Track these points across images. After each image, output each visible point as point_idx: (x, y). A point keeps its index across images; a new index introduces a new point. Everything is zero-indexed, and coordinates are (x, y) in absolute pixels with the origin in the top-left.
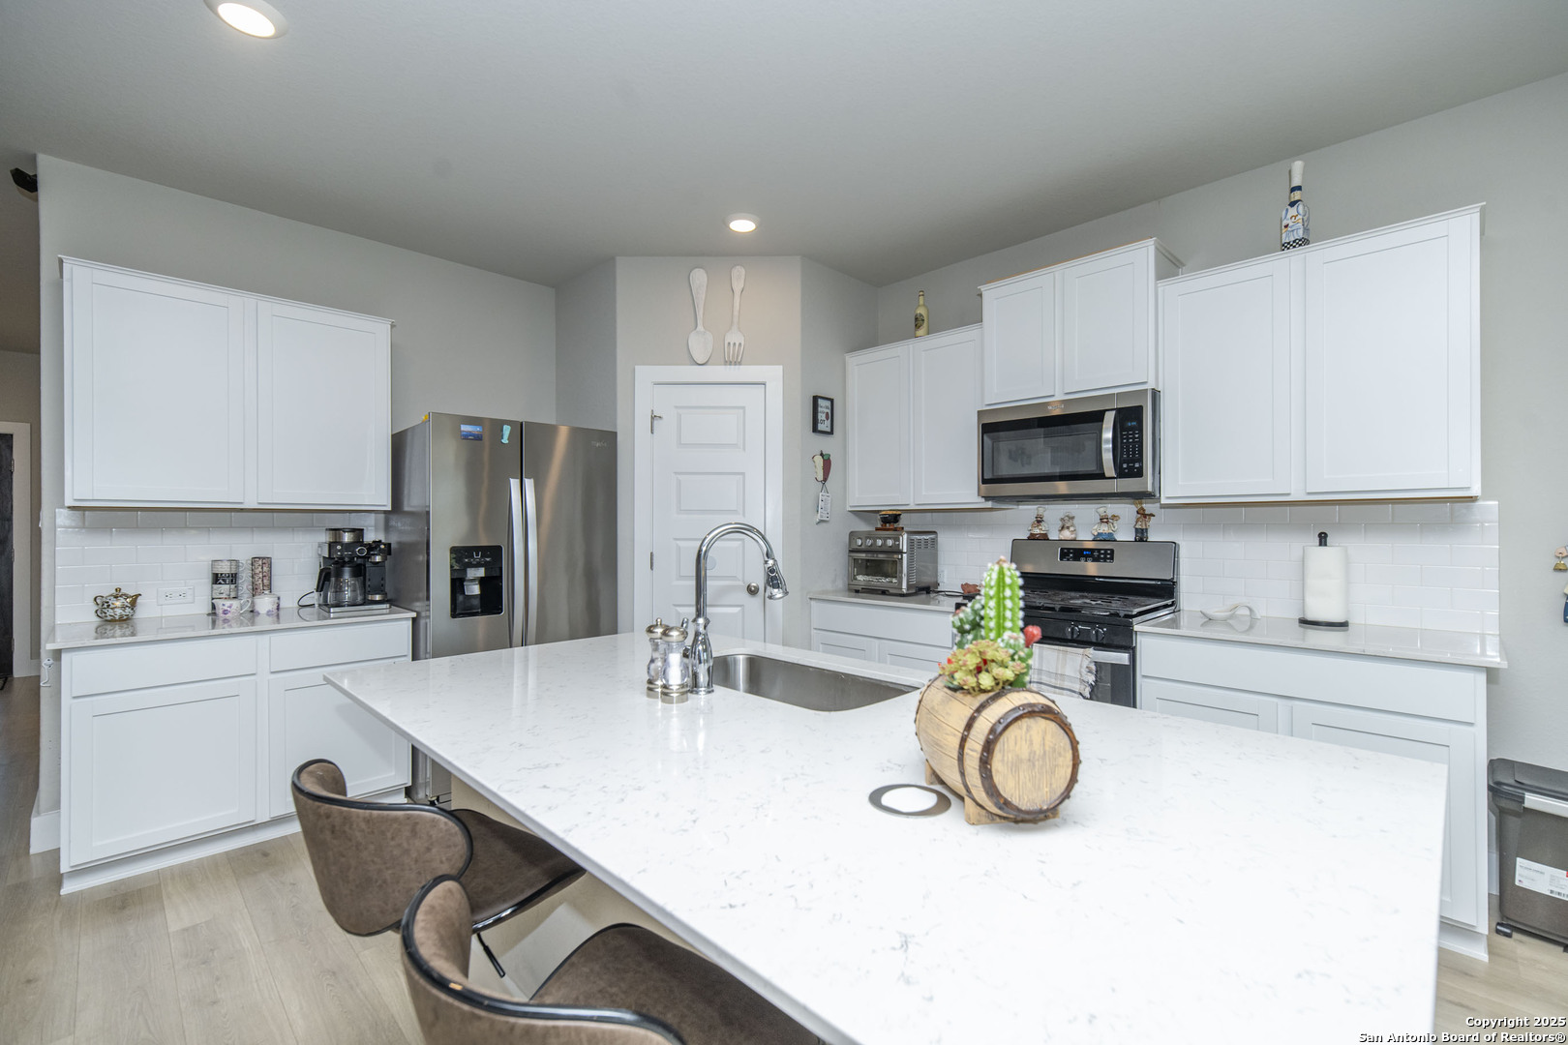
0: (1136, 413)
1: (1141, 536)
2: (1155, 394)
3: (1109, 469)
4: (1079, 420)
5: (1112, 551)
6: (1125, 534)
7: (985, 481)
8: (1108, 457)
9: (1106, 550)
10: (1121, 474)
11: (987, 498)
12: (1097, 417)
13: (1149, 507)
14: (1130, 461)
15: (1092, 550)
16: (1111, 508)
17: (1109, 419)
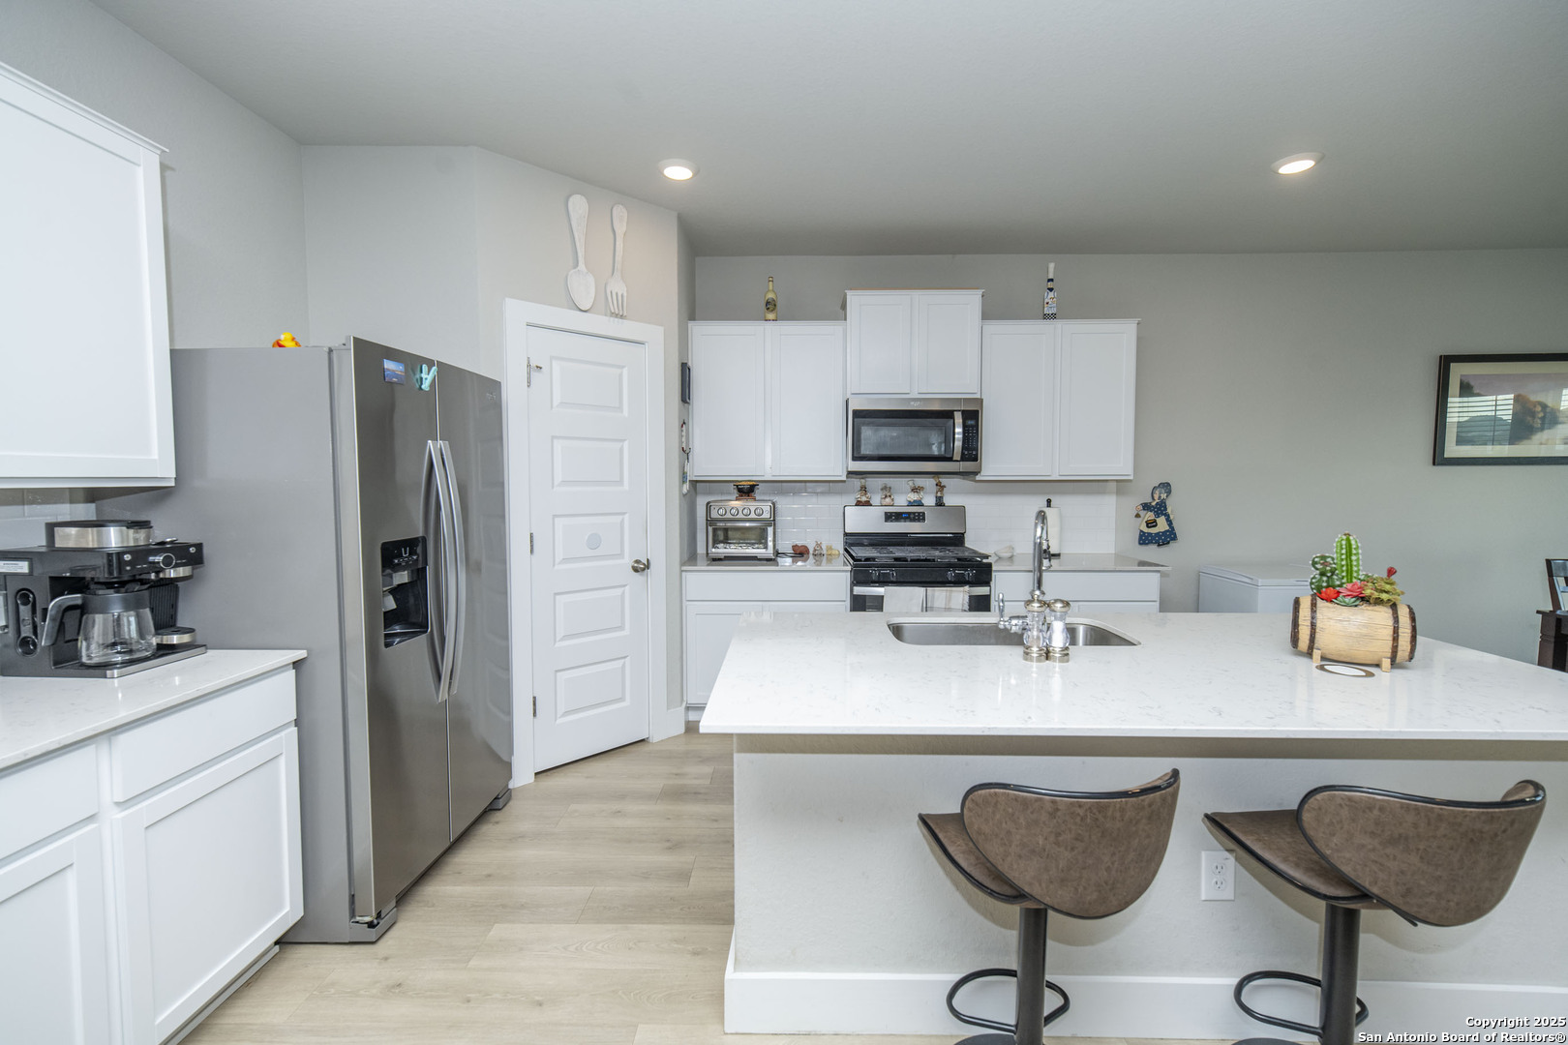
0: (975, 416)
1: (940, 503)
2: (981, 401)
3: (957, 456)
5: (924, 513)
6: (929, 500)
7: (851, 459)
8: (958, 445)
9: (919, 513)
10: (964, 458)
11: (851, 472)
14: (972, 449)
15: (909, 513)
17: (957, 417)
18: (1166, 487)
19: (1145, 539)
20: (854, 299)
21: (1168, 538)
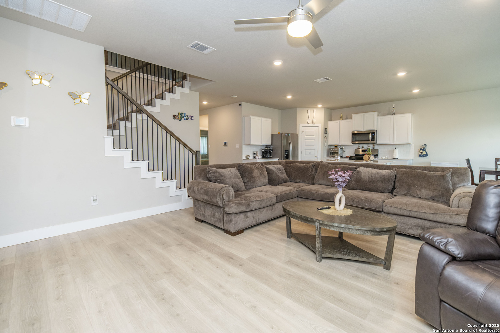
0: (374, 133)
1: (373, 148)
2: (376, 131)
3: (370, 140)
4: (367, 134)
7: (352, 141)
8: (370, 138)
10: (372, 141)
11: (352, 143)
12: (369, 133)
13: (375, 144)
14: (373, 139)
15: (366, 150)
16: (369, 145)
17: (370, 134)
18: (425, 145)
19: (420, 156)
20: (354, 116)
21: (426, 155)
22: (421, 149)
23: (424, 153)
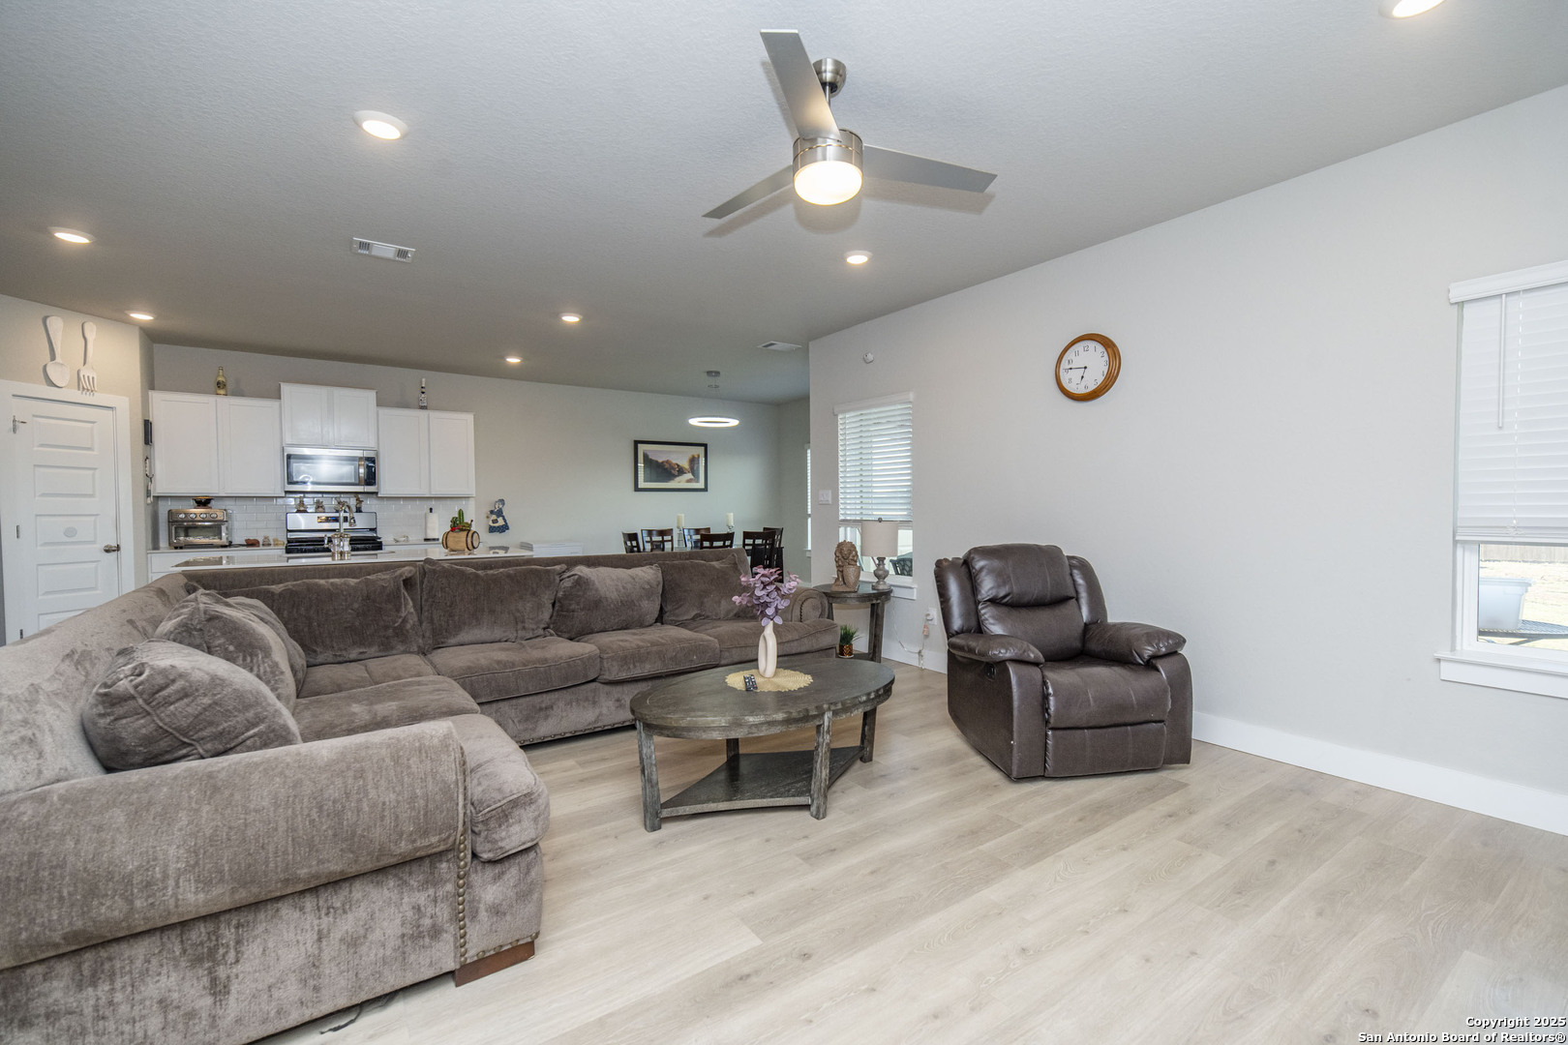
0: (372, 459)
1: (359, 511)
2: (377, 452)
7: (289, 483)
10: (367, 484)
14: (370, 478)
18: (502, 501)
19: (491, 529)
20: (286, 388)
21: (504, 528)
22: (492, 512)
23: (501, 522)
